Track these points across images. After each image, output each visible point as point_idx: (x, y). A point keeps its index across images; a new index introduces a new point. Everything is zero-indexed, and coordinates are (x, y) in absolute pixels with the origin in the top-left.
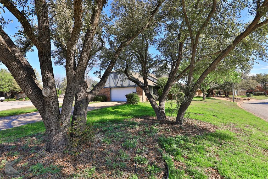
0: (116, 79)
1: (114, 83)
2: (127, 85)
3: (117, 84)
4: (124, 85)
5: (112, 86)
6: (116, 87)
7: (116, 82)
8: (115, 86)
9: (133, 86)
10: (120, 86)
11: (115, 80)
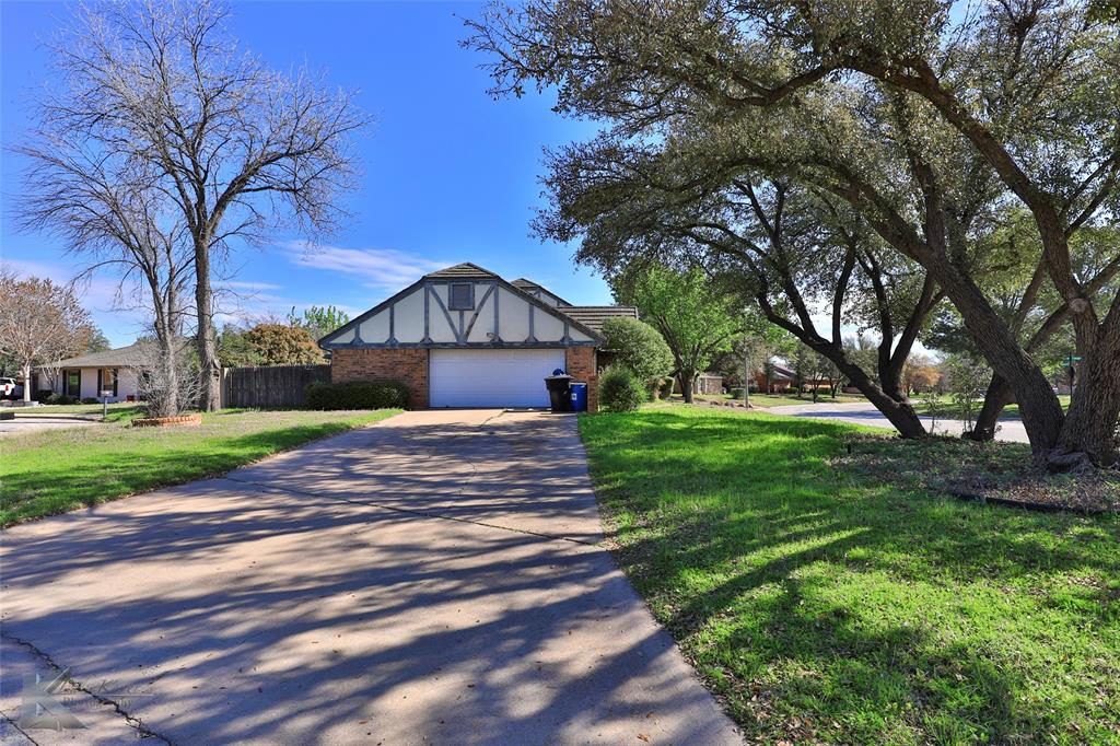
0: (462, 312)
1: (452, 325)
2: (522, 340)
3: (468, 333)
4: (506, 337)
5: (436, 337)
6: (462, 345)
7: (462, 325)
8: (455, 341)
9: (552, 343)
10: (485, 339)
11: (455, 315)
